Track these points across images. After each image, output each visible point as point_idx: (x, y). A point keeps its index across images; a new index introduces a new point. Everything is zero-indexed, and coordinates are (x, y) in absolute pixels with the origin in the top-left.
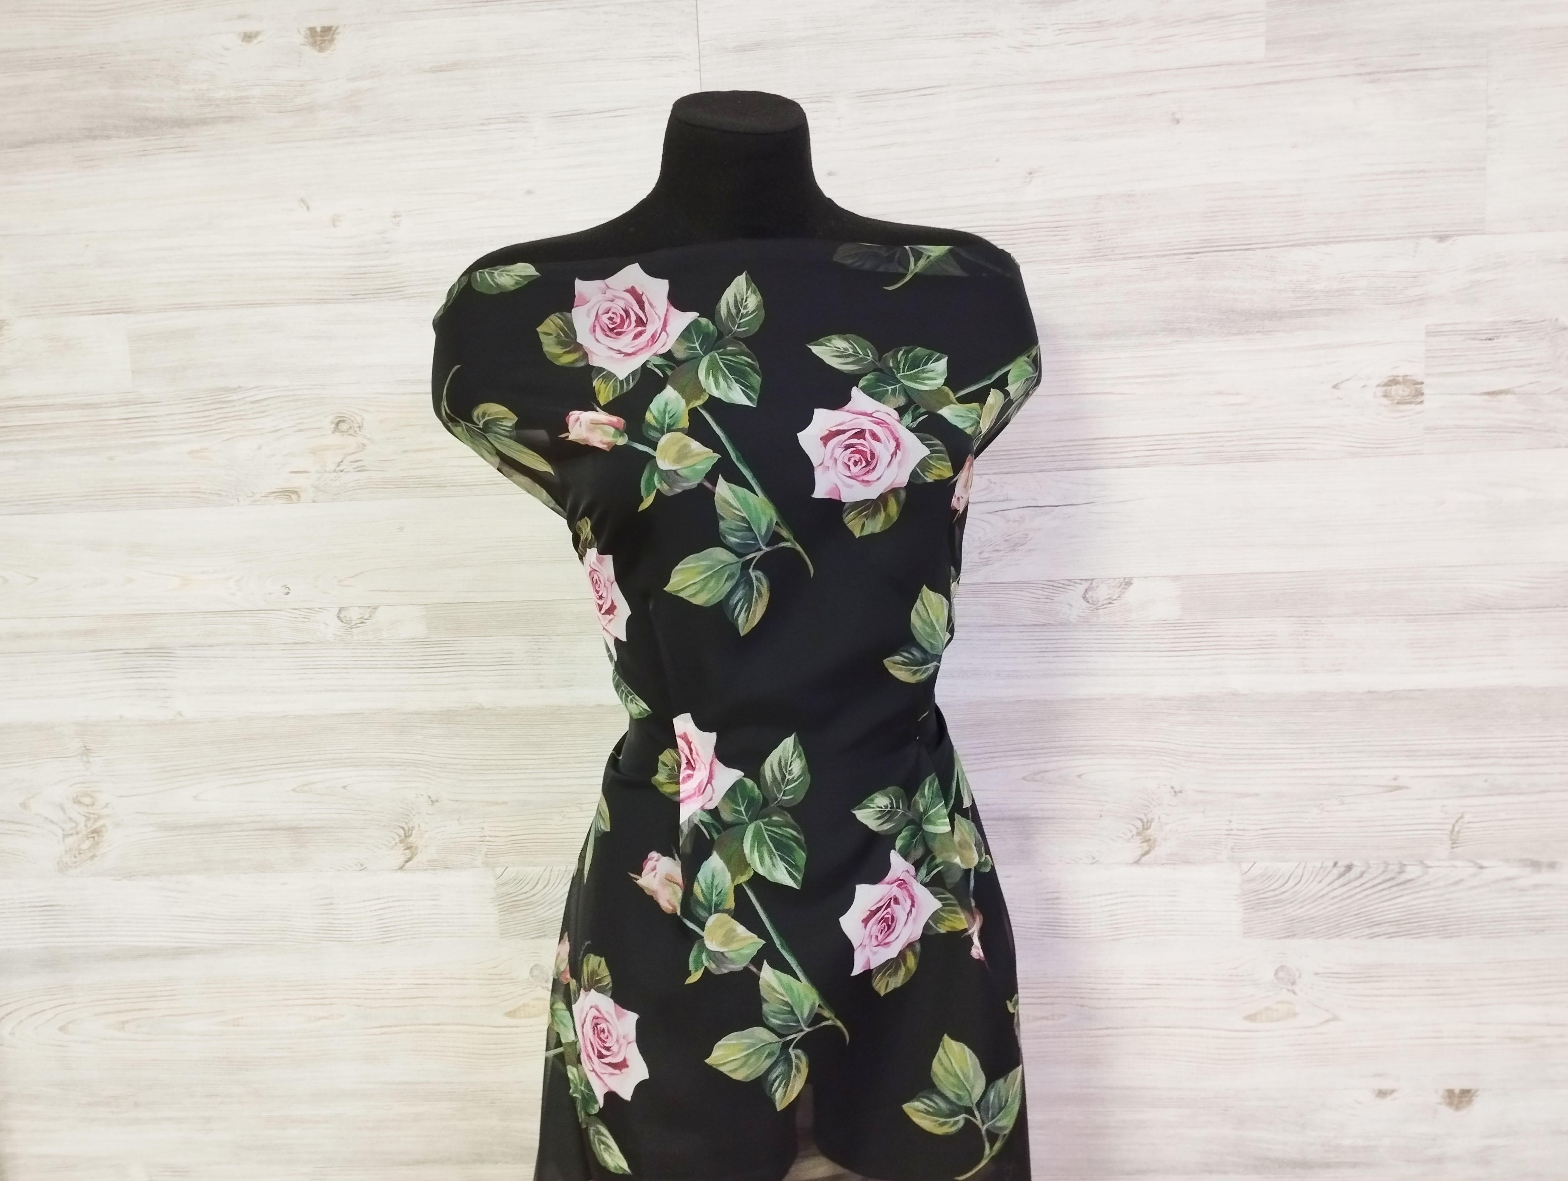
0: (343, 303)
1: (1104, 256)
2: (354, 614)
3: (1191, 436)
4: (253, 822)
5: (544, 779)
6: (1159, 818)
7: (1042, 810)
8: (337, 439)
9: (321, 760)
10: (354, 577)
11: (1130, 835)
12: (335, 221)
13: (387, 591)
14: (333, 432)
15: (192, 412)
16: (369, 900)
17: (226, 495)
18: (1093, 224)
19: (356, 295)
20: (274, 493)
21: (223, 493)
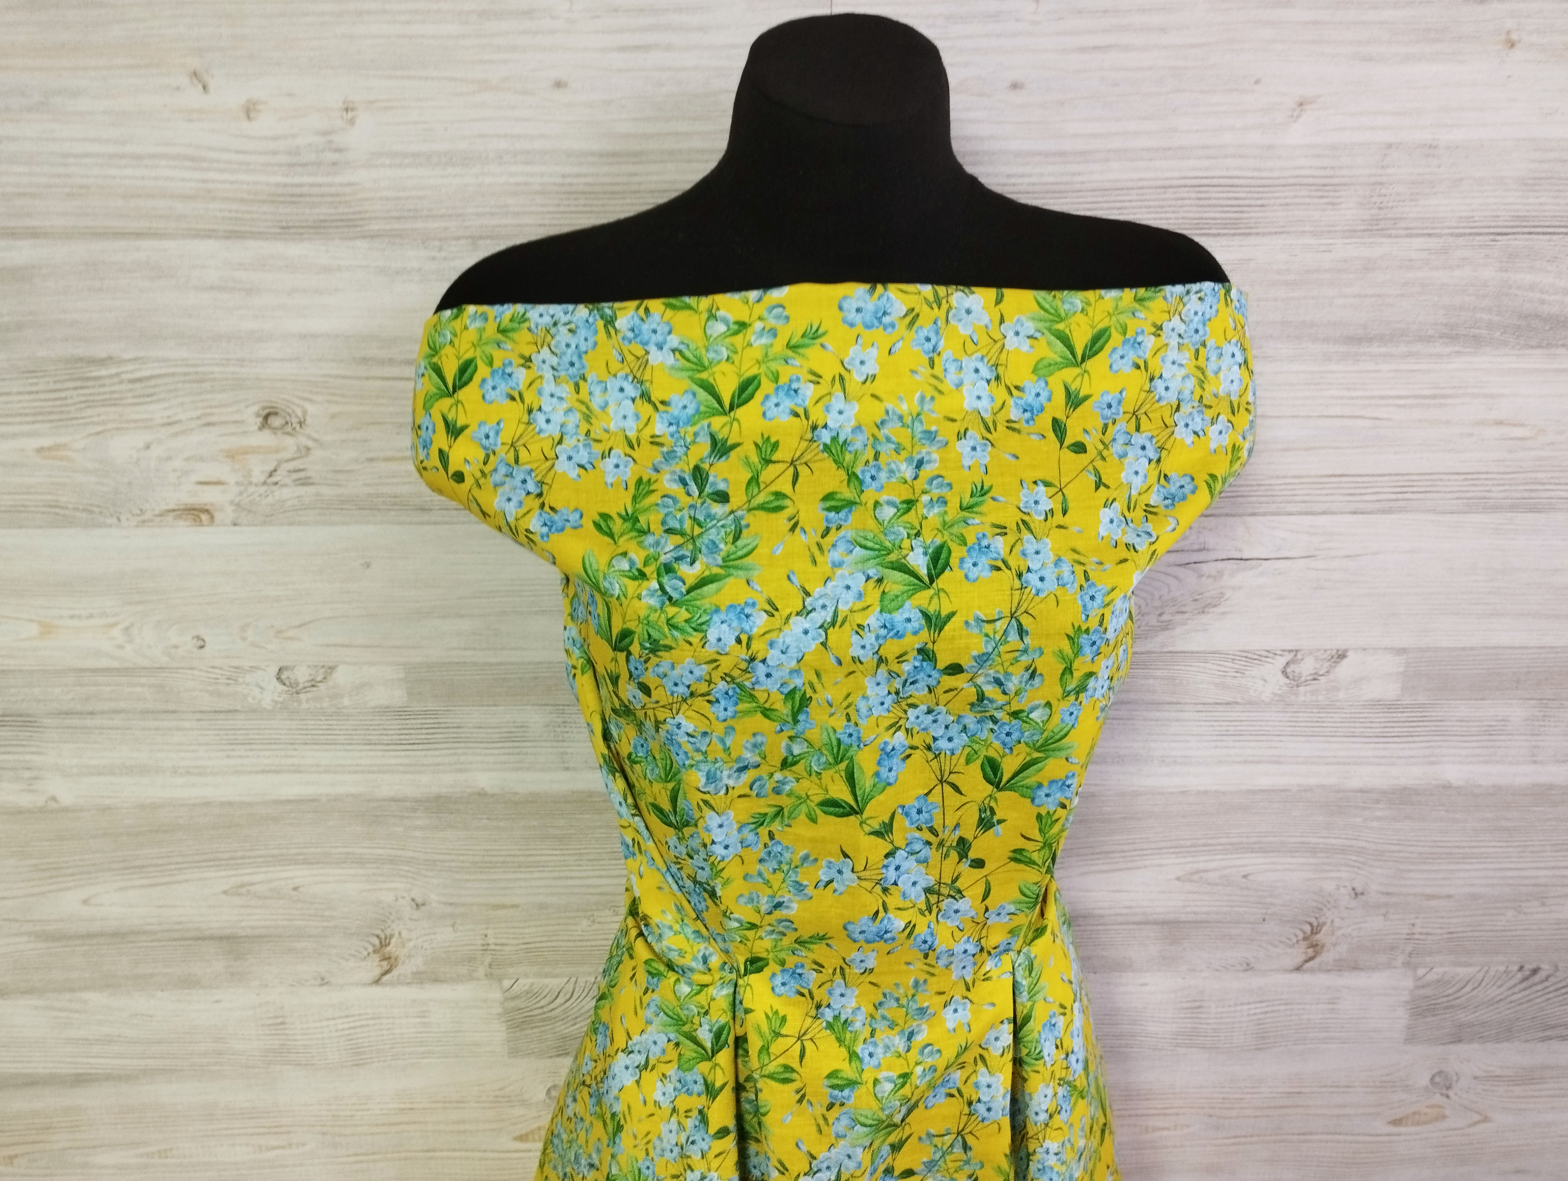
0: (267, 239)
1: (1382, 230)
2: (302, 675)
3: (1453, 477)
4: (168, 931)
5: (567, 878)
6: (1332, 922)
7: (1195, 913)
8: (266, 439)
9: (261, 857)
10: (300, 626)
11: (1295, 940)
12: (250, 111)
13: (347, 646)
14: (260, 429)
15: (37, 392)
16: (334, 1019)
17: (101, 513)
18: (1374, 184)
19: (288, 227)
20: (174, 510)
21: (94, 509)
